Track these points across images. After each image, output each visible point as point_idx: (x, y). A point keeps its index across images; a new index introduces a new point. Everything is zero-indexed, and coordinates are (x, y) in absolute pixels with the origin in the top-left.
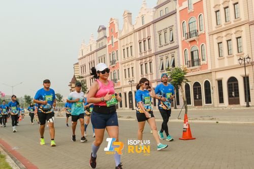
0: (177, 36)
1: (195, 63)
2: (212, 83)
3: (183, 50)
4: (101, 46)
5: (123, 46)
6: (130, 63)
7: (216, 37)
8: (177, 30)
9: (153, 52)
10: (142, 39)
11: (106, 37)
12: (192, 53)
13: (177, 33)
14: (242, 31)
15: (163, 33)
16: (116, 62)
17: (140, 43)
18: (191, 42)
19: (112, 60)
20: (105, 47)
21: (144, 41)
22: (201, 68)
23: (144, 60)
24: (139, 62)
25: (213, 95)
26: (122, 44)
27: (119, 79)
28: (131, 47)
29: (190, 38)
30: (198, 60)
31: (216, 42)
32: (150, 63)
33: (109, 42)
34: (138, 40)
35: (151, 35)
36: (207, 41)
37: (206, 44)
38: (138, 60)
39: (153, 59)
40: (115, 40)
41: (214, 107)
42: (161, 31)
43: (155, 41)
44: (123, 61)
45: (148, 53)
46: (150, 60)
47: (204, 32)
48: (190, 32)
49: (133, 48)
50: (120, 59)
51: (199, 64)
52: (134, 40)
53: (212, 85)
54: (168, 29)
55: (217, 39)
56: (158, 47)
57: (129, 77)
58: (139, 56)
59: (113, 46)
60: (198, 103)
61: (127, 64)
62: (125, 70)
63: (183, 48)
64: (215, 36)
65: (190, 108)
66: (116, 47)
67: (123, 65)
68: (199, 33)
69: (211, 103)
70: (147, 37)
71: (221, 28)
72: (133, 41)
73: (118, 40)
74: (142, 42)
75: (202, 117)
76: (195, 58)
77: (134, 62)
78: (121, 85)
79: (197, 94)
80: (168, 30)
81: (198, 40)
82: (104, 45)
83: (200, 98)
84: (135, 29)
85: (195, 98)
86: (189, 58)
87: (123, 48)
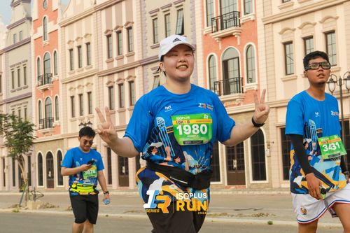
0: (193, 23)
1: (233, 87)
2: (268, 133)
3: (205, 56)
4: (18, 41)
5: (69, 43)
6: (85, 82)
7: (280, 31)
8: (193, 9)
9: (137, 58)
10: (114, 27)
11: (30, 19)
12: (225, 63)
13: (193, 16)
14: (337, 18)
15: (161, 15)
16: (53, 79)
17: (109, 36)
18: (223, 38)
19: (42, 73)
20: (28, 42)
21: (119, 33)
22: (243, 99)
23: (116, 77)
24: (106, 79)
25: (270, 162)
26: (67, 38)
27: (57, 119)
28: (88, 44)
29: (222, 29)
30: (239, 81)
31: (278, 41)
32: (131, 82)
33: (36, 32)
34: (104, 30)
35: (135, 20)
36: (259, 37)
37: (256, 44)
38: (102, 75)
39: (136, 75)
40: (51, 27)
41: (272, 189)
42: (158, 10)
43: (143, 32)
44: (68, 76)
45: (126, 61)
46: (130, 77)
47: (252, 18)
48: (221, 16)
49: (92, 47)
50: (62, 72)
51: (239, 90)
52: (95, 29)
53: (268, 137)
54: (174, 6)
55: (281, 33)
56: (149, 48)
57: (81, 114)
58: (105, 67)
59: (46, 42)
60: (236, 178)
61: (77, 84)
62: (72, 97)
63: (205, 53)
64: (278, 28)
65: (218, 190)
66: (54, 42)
67: (69, 86)
68: (243, 18)
69: (265, 179)
70: (124, 22)
71: (290, 9)
72: (92, 32)
73: (57, 27)
74: (114, 35)
75: (239, 212)
76: (233, 75)
77: (94, 79)
78: (62, 133)
79: (234, 158)
80: (173, 10)
81: (240, 33)
82: (25, 37)
83: (241, 166)
84: (98, 4)
85: (230, 167)
86: (219, 76)
87: (68, 47)
